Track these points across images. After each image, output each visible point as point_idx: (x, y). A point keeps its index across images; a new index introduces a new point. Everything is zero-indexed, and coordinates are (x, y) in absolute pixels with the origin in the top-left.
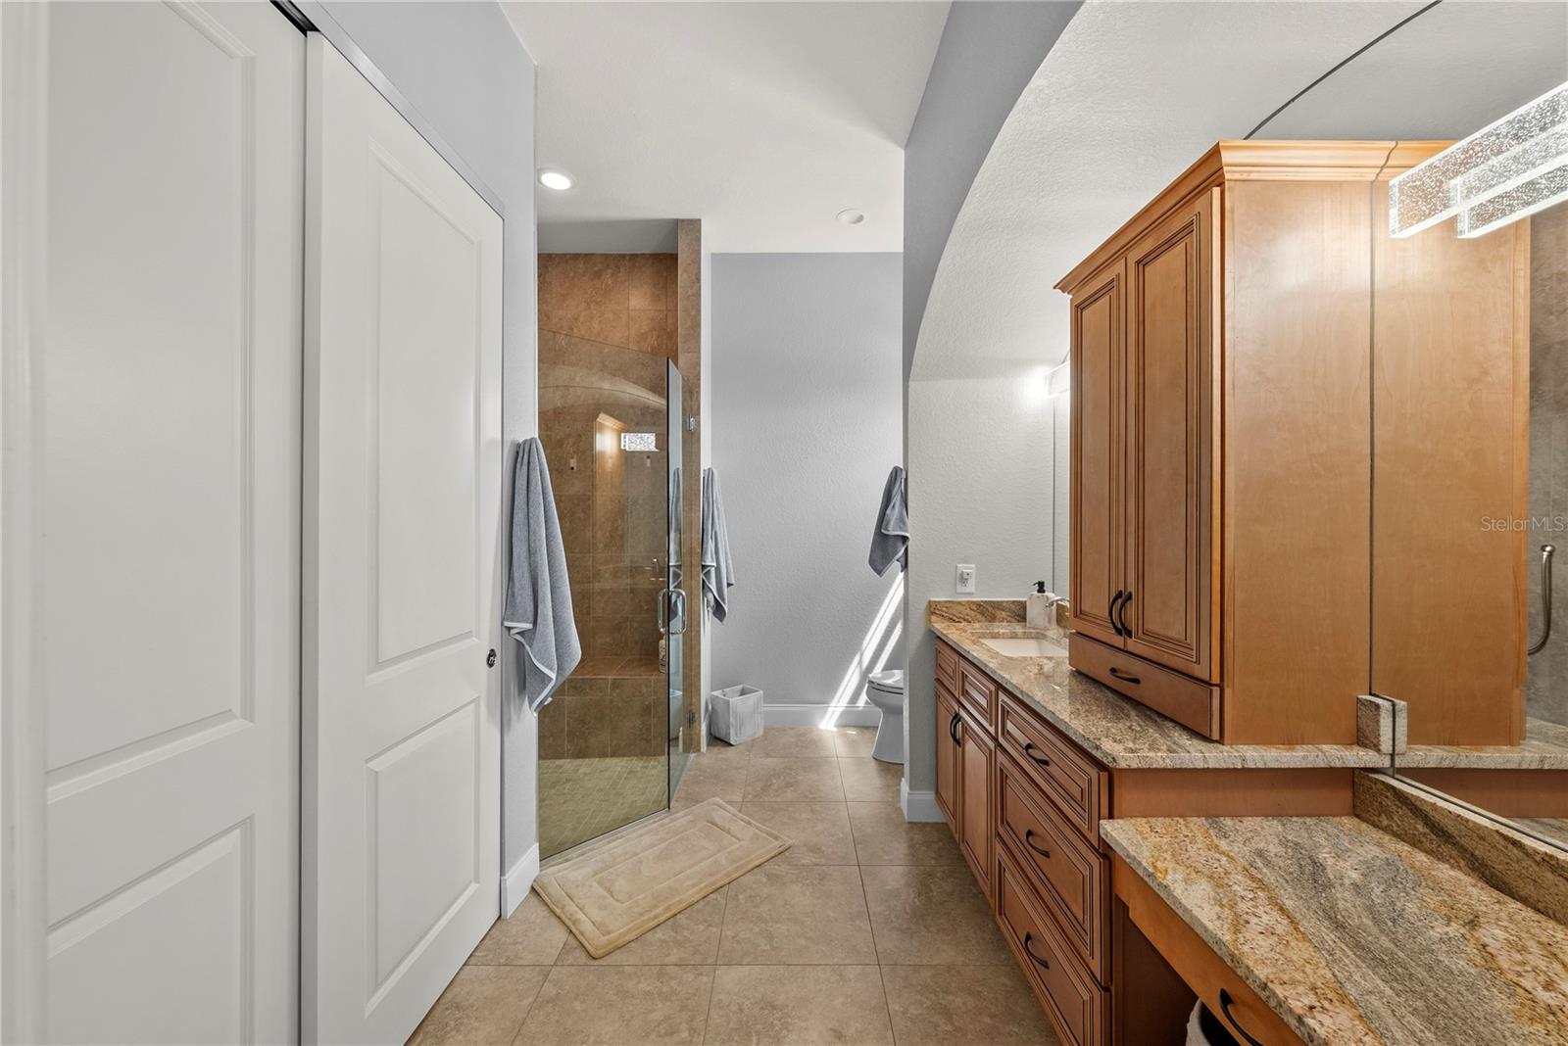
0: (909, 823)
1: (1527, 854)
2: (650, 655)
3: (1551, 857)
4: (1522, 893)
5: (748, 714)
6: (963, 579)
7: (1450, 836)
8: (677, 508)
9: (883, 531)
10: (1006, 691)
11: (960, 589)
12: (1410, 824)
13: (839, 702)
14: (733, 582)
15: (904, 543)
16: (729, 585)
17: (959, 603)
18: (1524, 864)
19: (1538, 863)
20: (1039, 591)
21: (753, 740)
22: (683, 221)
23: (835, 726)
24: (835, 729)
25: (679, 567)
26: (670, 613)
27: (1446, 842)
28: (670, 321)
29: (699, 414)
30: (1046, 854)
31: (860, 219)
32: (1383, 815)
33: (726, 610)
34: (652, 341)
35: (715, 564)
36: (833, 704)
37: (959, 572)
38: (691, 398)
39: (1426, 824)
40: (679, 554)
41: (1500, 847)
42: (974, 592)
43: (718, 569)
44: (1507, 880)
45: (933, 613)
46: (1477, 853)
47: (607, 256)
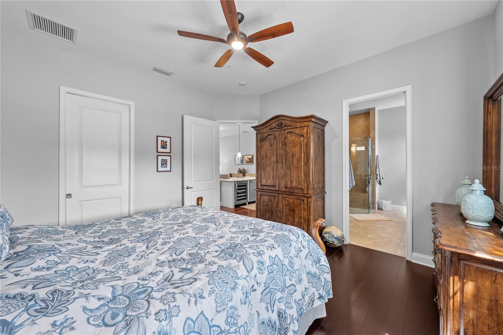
2: (365, 191)
5: (387, 205)
8: (371, 163)
14: (384, 178)
16: (383, 178)
21: (388, 210)
22: (371, 108)
25: (370, 174)
26: (369, 183)
28: (368, 125)
29: (375, 144)
33: (382, 183)
34: (364, 130)
38: (373, 142)
40: (371, 171)
43: (380, 174)
47: (354, 115)
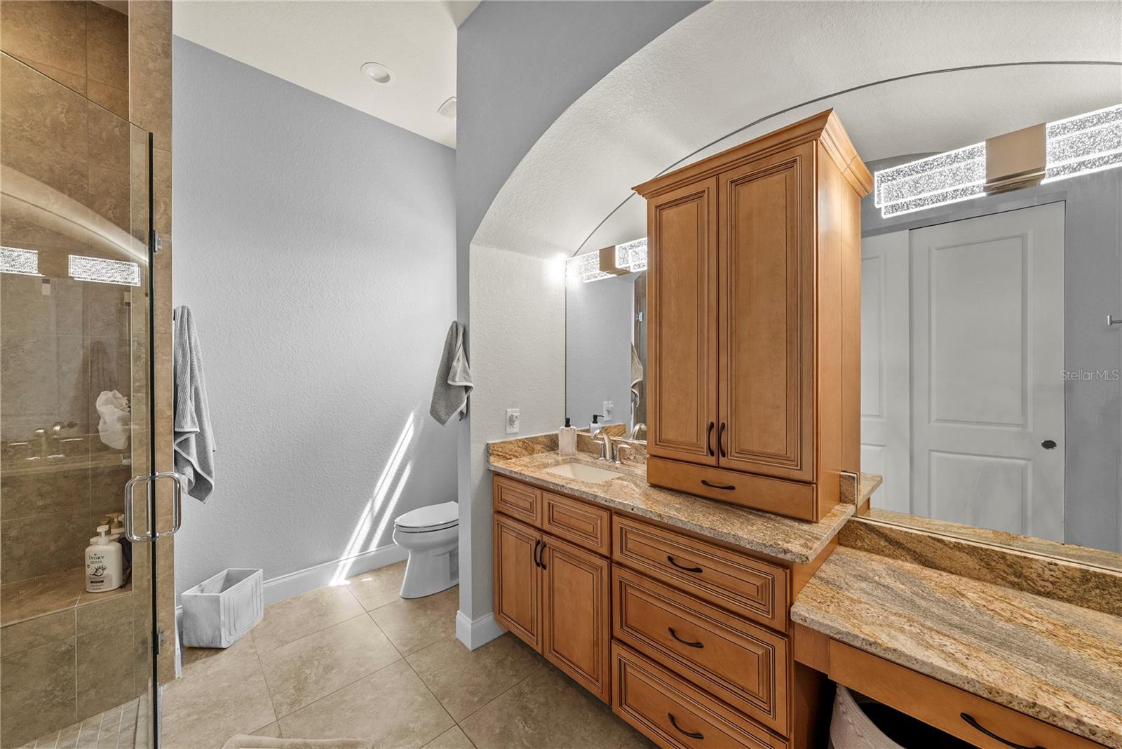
0: (473, 651)
1: (946, 545)
3: (959, 543)
4: (943, 566)
6: (511, 420)
7: (901, 544)
9: (449, 382)
10: (621, 514)
11: (510, 430)
12: (876, 542)
13: (349, 553)
15: (466, 392)
16: (218, 453)
17: (510, 442)
18: (944, 550)
19: (951, 548)
20: (566, 426)
21: (252, 631)
23: (347, 578)
24: (348, 582)
27: (898, 548)
30: (699, 645)
31: (386, 79)
32: (858, 540)
33: (213, 484)
35: (198, 430)
36: (344, 557)
37: (509, 415)
39: (886, 540)
41: (930, 544)
42: (519, 432)
43: (201, 437)
44: (934, 561)
45: (491, 454)
46: (917, 550)
